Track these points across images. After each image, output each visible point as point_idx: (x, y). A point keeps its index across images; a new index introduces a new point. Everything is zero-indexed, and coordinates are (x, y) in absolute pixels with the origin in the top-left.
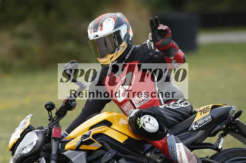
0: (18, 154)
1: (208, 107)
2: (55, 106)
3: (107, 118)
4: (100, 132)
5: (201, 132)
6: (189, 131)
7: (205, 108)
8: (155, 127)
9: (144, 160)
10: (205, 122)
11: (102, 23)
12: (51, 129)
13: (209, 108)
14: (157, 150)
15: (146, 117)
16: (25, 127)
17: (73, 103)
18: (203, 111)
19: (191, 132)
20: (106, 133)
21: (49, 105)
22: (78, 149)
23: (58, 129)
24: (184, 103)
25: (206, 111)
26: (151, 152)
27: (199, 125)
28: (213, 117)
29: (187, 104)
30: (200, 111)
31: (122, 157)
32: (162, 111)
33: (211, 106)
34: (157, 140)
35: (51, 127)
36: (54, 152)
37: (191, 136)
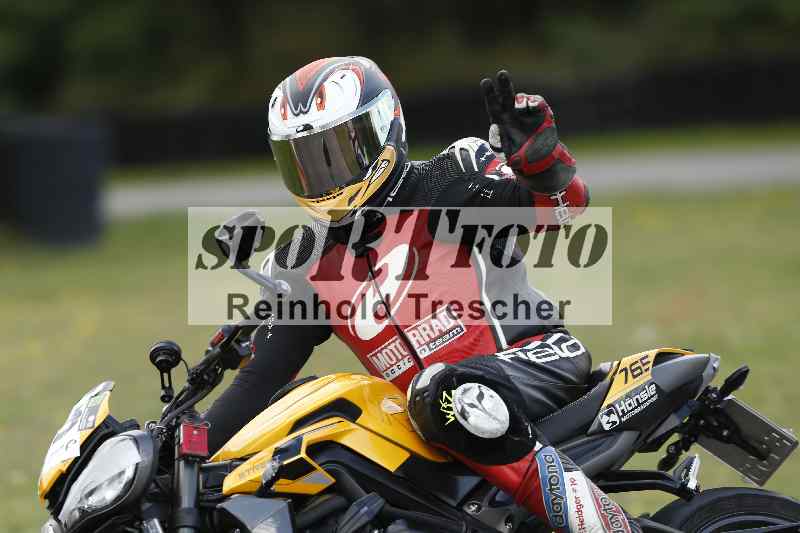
0: (74, 510)
1: (643, 358)
2: (183, 356)
4: (327, 437)
5: (626, 438)
6: (588, 436)
7: (637, 362)
8: (499, 420)
9: (462, 525)
10: (639, 405)
11: (321, 85)
12: (172, 430)
13: (649, 362)
14: (495, 495)
15: (469, 389)
16: (94, 421)
17: (244, 345)
18: (632, 371)
19: (596, 436)
20: (346, 441)
21: (165, 354)
22: (265, 491)
23: (196, 428)
24: (570, 343)
25: (639, 371)
26: (482, 501)
27: (621, 414)
28: (661, 390)
29: (575, 347)
30: (622, 371)
31: (399, 517)
32: (509, 372)
33: (652, 353)
34: (505, 464)
35: (174, 424)
36: (187, 501)
37: (597, 450)
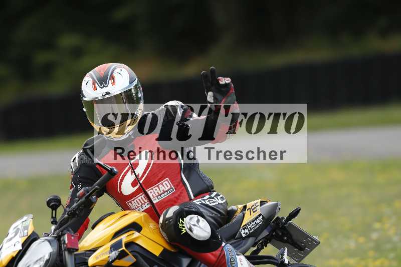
3: (136, 220)
4: (131, 240)
5: (251, 240)
6: (235, 240)
7: (254, 205)
8: (206, 232)
10: (256, 225)
11: (112, 73)
13: (258, 205)
15: (192, 217)
16: (27, 233)
17: (93, 197)
18: (253, 209)
19: (239, 240)
21: (54, 201)
22: (108, 265)
23: (72, 236)
27: (249, 229)
28: (264, 218)
30: (248, 209)
33: (259, 201)
34: (208, 252)
35: (61, 234)
37: (240, 246)
